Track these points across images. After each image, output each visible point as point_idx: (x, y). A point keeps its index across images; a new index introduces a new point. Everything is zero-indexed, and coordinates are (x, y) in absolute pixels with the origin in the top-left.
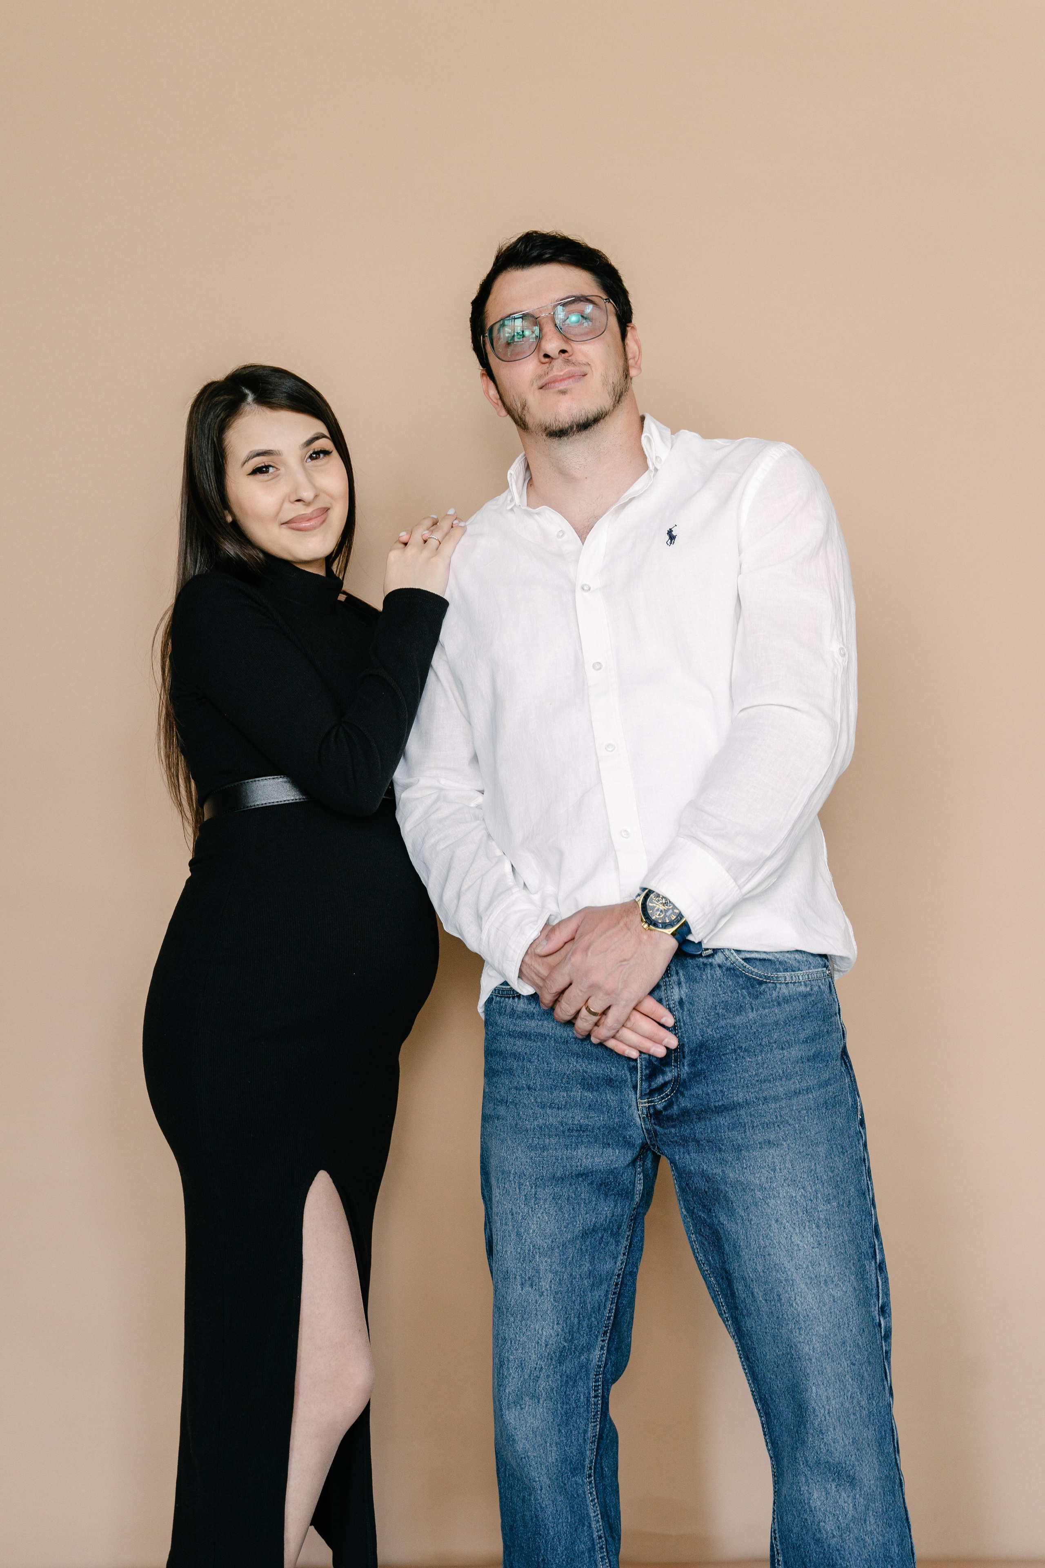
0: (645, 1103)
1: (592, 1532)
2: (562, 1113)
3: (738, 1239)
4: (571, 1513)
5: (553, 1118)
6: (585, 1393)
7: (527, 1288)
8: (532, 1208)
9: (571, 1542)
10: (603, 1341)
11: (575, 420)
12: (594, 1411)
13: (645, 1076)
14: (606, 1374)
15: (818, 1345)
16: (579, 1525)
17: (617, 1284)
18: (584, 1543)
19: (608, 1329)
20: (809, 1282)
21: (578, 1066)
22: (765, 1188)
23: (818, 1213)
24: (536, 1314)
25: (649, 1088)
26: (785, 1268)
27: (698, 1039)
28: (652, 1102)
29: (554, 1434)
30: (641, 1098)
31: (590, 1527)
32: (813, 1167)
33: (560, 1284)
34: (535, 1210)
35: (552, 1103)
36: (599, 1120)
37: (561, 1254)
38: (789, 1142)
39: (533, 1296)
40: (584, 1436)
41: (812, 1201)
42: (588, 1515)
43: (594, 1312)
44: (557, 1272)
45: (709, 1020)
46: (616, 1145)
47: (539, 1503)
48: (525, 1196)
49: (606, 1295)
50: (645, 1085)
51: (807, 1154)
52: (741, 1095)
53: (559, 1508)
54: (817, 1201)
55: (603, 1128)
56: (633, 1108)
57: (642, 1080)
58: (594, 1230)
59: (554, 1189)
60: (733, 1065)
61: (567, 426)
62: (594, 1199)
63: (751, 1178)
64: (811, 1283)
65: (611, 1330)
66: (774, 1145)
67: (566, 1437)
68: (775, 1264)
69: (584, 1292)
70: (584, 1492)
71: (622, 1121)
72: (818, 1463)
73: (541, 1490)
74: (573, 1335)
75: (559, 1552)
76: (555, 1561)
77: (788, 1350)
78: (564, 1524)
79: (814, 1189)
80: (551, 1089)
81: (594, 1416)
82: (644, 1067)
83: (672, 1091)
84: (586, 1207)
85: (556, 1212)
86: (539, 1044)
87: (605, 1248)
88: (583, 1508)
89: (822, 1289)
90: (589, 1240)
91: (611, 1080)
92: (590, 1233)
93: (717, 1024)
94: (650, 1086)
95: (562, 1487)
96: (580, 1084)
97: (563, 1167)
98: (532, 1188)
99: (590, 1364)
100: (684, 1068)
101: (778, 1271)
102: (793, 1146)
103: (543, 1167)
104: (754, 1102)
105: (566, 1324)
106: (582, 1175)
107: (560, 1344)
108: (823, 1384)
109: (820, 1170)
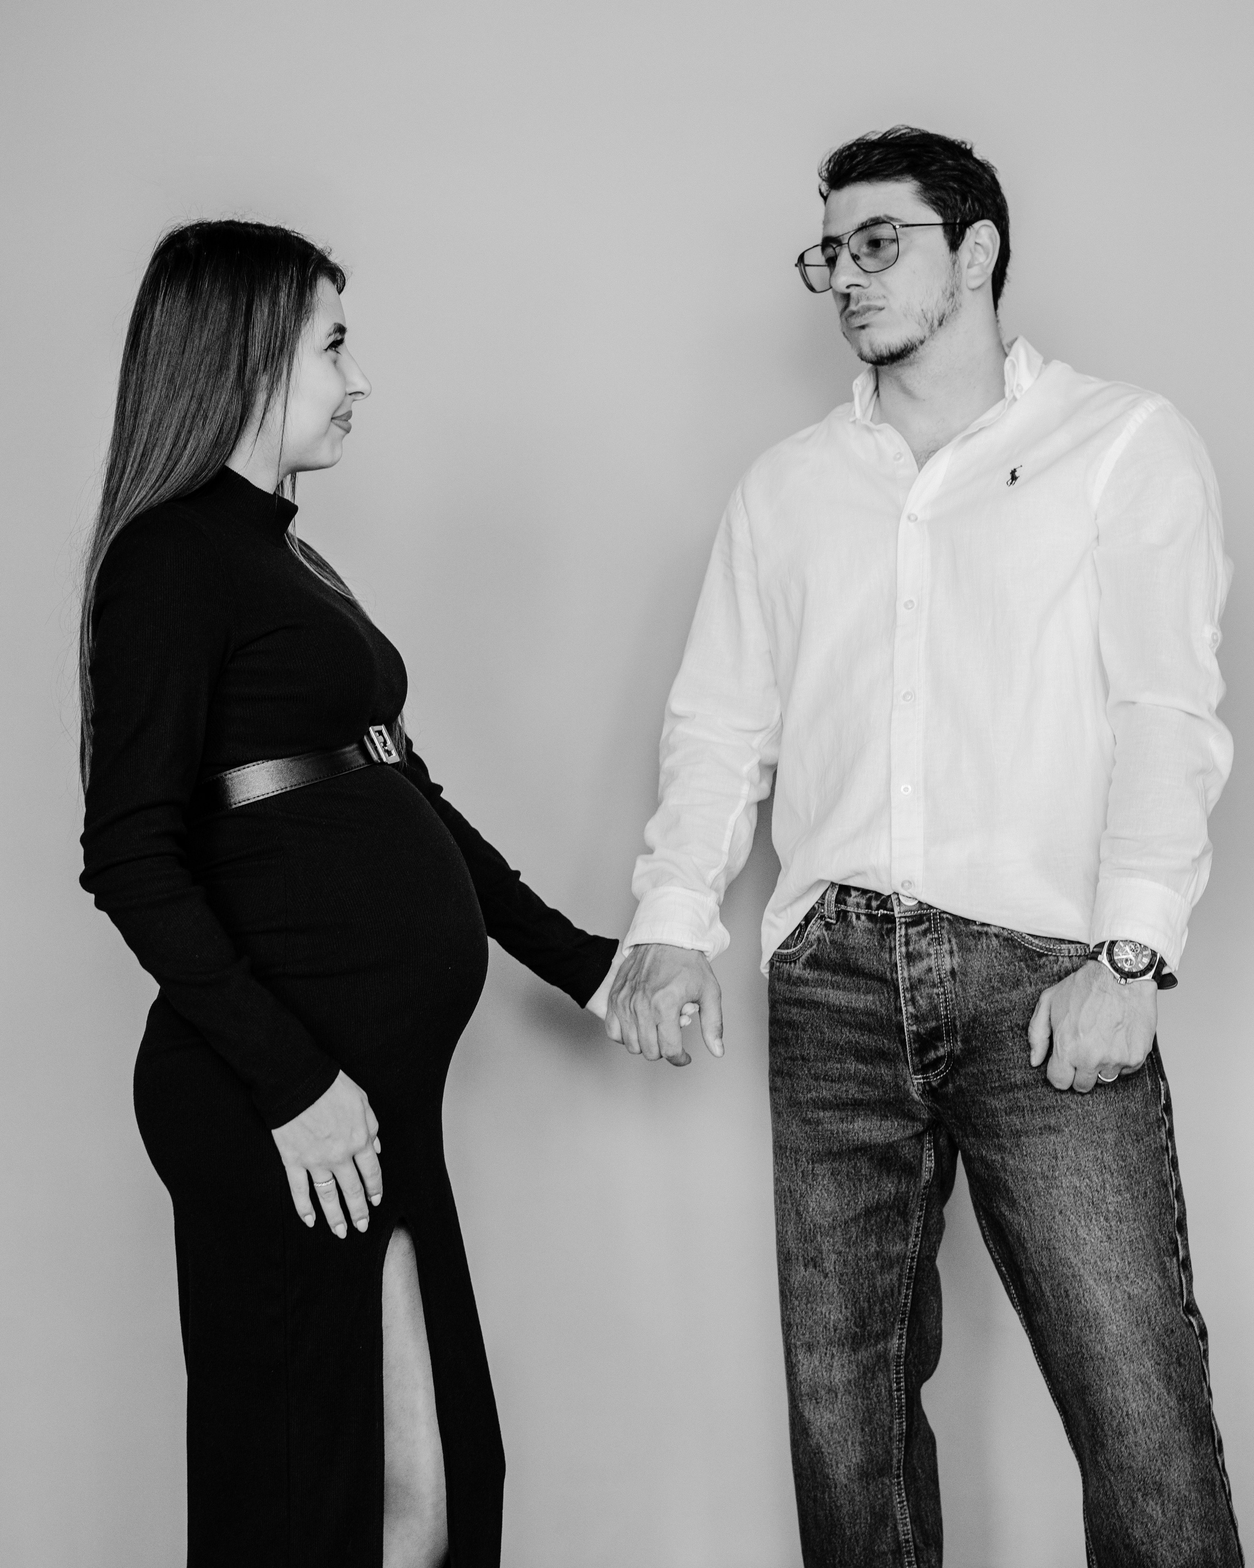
0: (920, 1079)
2: (837, 1086)
3: (1021, 1230)
5: (826, 1092)
6: (885, 1386)
7: (811, 1269)
8: (810, 1185)
10: (900, 1329)
13: (914, 1049)
17: (911, 1268)
19: (905, 1317)
20: (1098, 1278)
21: (850, 1036)
22: (1047, 1177)
24: (821, 1297)
25: (920, 1063)
26: (1070, 1262)
27: (971, 1013)
28: (927, 1078)
29: (856, 1433)
30: (915, 1073)
32: (1099, 1155)
33: (845, 1265)
34: (813, 1186)
35: (826, 1076)
36: (875, 1094)
37: (844, 1232)
38: (1071, 1128)
39: (818, 1279)
41: (1098, 1192)
43: (886, 1297)
44: (841, 1252)
45: (983, 993)
46: (896, 1118)
48: (802, 1172)
50: (916, 1060)
51: (1092, 1142)
52: (1018, 1076)
55: (879, 1102)
56: (908, 1083)
57: (911, 1054)
58: (878, 1208)
59: (831, 1165)
60: (1010, 1044)
62: (875, 1175)
63: (1031, 1166)
65: (909, 1317)
66: (1055, 1131)
67: (869, 1435)
68: (1060, 1259)
69: (872, 1275)
71: (898, 1097)
74: (864, 1321)
77: (1078, 1349)
79: (1100, 1179)
80: (825, 1060)
81: (898, 1411)
82: (912, 1040)
83: (946, 1068)
84: (867, 1183)
85: (835, 1188)
86: (813, 1012)
87: (892, 1229)
90: (874, 1218)
91: (884, 1053)
92: (874, 1212)
93: (991, 997)
94: (921, 1061)
96: (854, 1056)
97: (839, 1141)
98: (808, 1163)
99: (889, 1354)
100: (957, 1044)
101: (1063, 1266)
102: (1076, 1132)
103: (818, 1142)
104: (1032, 1084)
105: (856, 1308)
106: (861, 1149)
107: (850, 1330)
109: (1108, 1158)
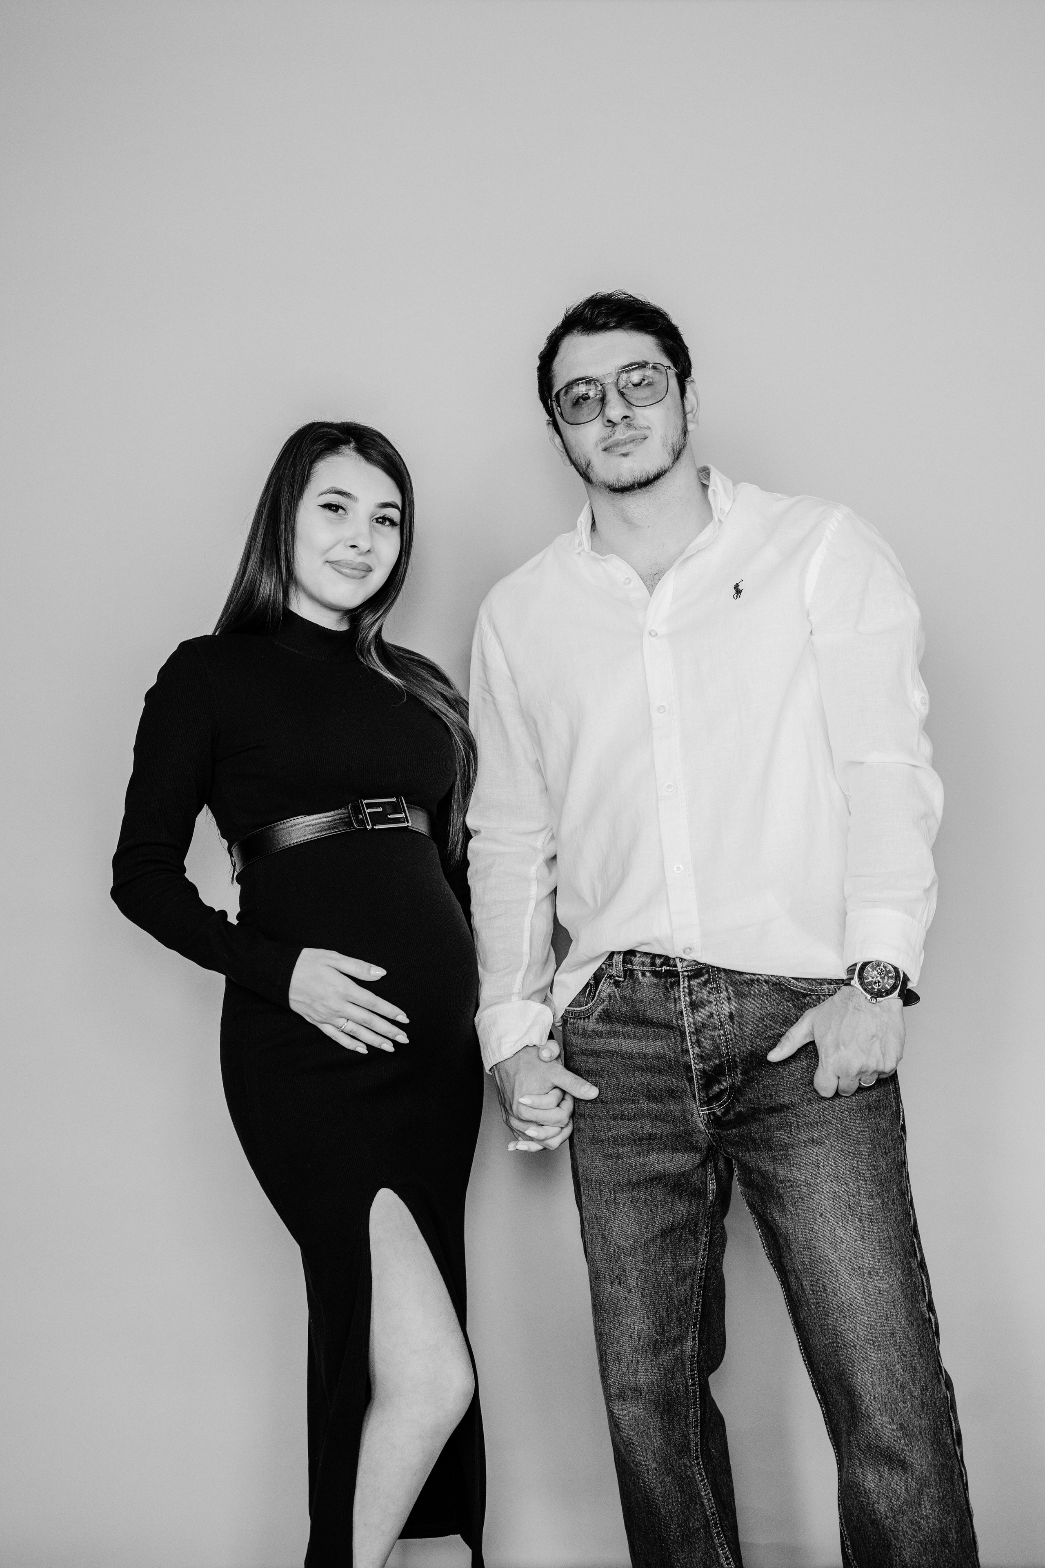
0: (705, 1110)
1: (705, 1510)
2: (632, 1124)
3: (788, 1233)
4: (680, 1492)
5: (625, 1129)
7: (616, 1286)
8: (613, 1212)
9: (684, 1520)
10: (694, 1332)
11: (636, 480)
12: (693, 1399)
13: (701, 1085)
14: (699, 1362)
15: (862, 1332)
16: (691, 1503)
17: (701, 1278)
18: (698, 1520)
19: (697, 1321)
20: (852, 1273)
21: (643, 1079)
22: (810, 1184)
23: (861, 1208)
24: (627, 1310)
25: (706, 1097)
26: (829, 1259)
27: (748, 1049)
28: (711, 1109)
29: (657, 1421)
30: (701, 1106)
31: (702, 1505)
33: (646, 1281)
34: (616, 1214)
35: (623, 1115)
36: (666, 1128)
37: (644, 1253)
38: (831, 1140)
39: (623, 1293)
40: (686, 1421)
41: (854, 1196)
42: (699, 1494)
43: (682, 1305)
44: (642, 1270)
45: (757, 1031)
46: (685, 1150)
47: (648, 1485)
48: (606, 1201)
49: (692, 1289)
50: (703, 1094)
51: (849, 1152)
52: (787, 1098)
53: (668, 1489)
54: (859, 1196)
55: (670, 1135)
56: (695, 1116)
57: (699, 1089)
58: (673, 1229)
59: (631, 1194)
60: (781, 1070)
61: (629, 485)
62: (670, 1200)
63: (797, 1175)
64: (854, 1274)
65: (700, 1321)
66: (818, 1143)
67: (668, 1423)
68: (820, 1257)
69: (669, 1288)
70: (693, 1473)
71: (687, 1129)
72: (869, 1446)
73: (648, 1473)
74: (663, 1328)
75: (673, 1529)
76: (669, 1537)
77: (834, 1339)
78: (674, 1503)
79: (856, 1185)
80: (621, 1102)
81: (694, 1402)
83: (728, 1098)
84: (662, 1208)
85: (635, 1214)
86: (608, 1060)
87: (685, 1245)
88: (693, 1487)
89: (866, 1280)
90: (669, 1238)
91: (673, 1091)
92: (670, 1232)
94: (707, 1094)
95: (670, 1469)
96: (647, 1096)
97: (638, 1173)
98: (611, 1193)
99: (684, 1355)
100: (738, 1077)
101: (823, 1263)
102: (836, 1144)
103: (619, 1174)
104: (799, 1104)
105: (656, 1318)
106: (656, 1179)
107: (652, 1337)
108: (868, 1370)
109: (862, 1167)
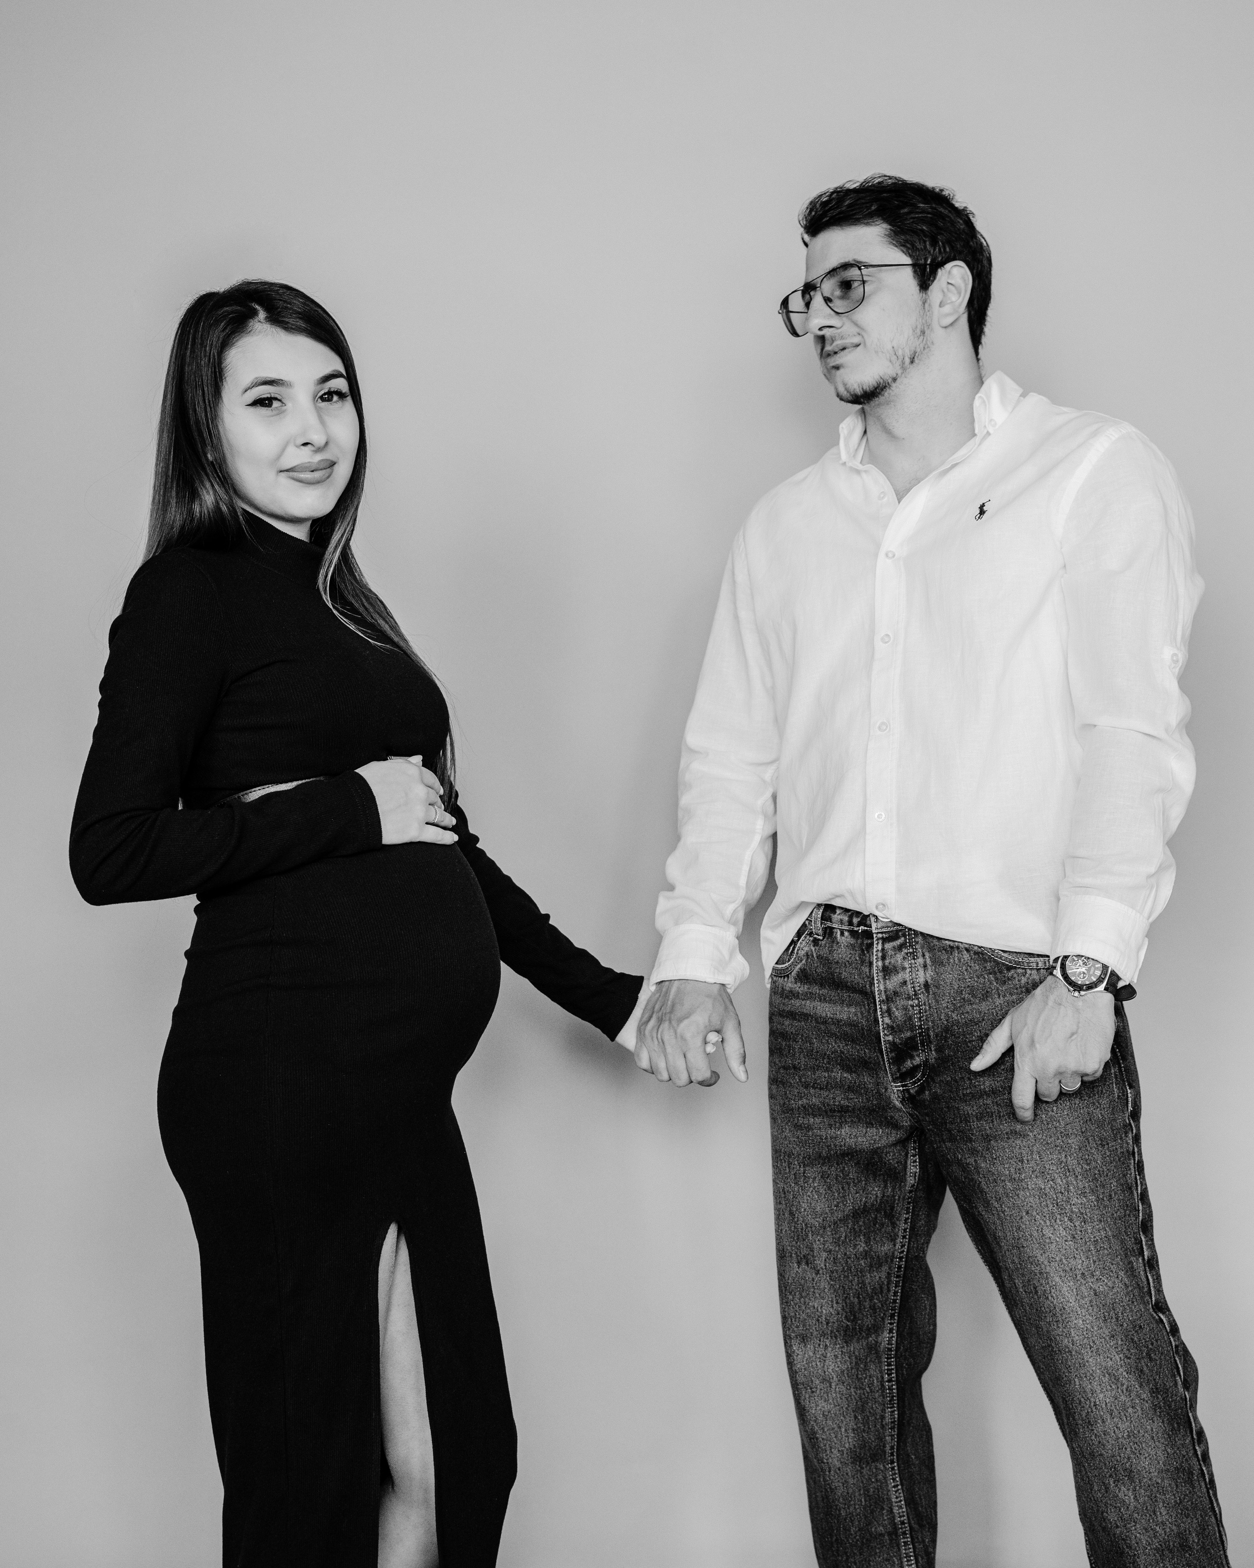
0: (899, 1086)
2: (825, 1093)
5: (815, 1099)
6: (877, 1377)
7: (804, 1266)
8: (802, 1186)
12: (889, 1397)
13: (891, 1059)
14: (898, 1358)
17: (899, 1267)
19: (896, 1313)
20: (1064, 1275)
21: (836, 1046)
22: (1014, 1180)
24: (814, 1292)
25: (898, 1072)
27: (943, 1023)
28: (905, 1085)
29: (849, 1420)
30: (894, 1081)
33: (835, 1263)
34: (805, 1188)
35: (815, 1084)
36: (859, 1101)
37: (834, 1232)
38: (1035, 1132)
39: (810, 1275)
43: (876, 1294)
44: (831, 1250)
45: (954, 1005)
46: (880, 1125)
47: (829, 1484)
49: (888, 1278)
50: (894, 1069)
55: (863, 1109)
56: (889, 1091)
57: (889, 1063)
58: (866, 1210)
59: (821, 1168)
62: (862, 1179)
65: (899, 1313)
66: (1021, 1136)
69: (861, 1273)
71: (881, 1103)
73: (829, 1472)
74: (854, 1315)
80: (814, 1069)
81: (890, 1401)
82: (889, 1050)
83: (923, 1076)
84: (855, 1186)
85: (825, 1190)
86: (803, 1023)
87: (879, 1229)
90: (862, 1220)
91: (866, 1062)
92: (862, 1213)
93: (962, 1009)
94: (899, 1070)
96: (840, 1065)
97: (828, 1146)
98: (800, 1166)
99: (880, 1347)
100: (932, 1053)
102: (1040, 1137)
103: (808, 1146)
105: (846, 1303)
106: (848, 1154)
107: (842, 1323)
